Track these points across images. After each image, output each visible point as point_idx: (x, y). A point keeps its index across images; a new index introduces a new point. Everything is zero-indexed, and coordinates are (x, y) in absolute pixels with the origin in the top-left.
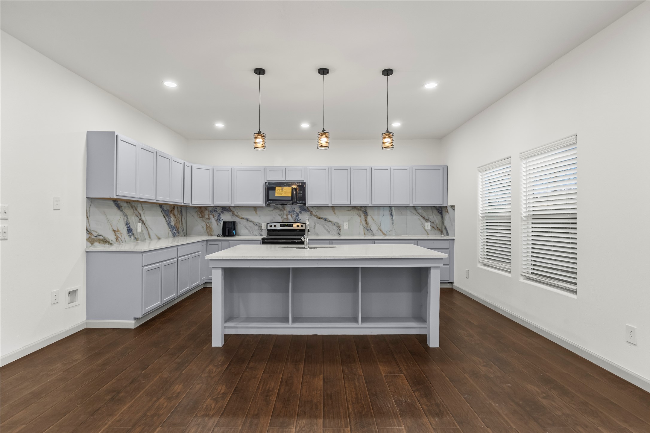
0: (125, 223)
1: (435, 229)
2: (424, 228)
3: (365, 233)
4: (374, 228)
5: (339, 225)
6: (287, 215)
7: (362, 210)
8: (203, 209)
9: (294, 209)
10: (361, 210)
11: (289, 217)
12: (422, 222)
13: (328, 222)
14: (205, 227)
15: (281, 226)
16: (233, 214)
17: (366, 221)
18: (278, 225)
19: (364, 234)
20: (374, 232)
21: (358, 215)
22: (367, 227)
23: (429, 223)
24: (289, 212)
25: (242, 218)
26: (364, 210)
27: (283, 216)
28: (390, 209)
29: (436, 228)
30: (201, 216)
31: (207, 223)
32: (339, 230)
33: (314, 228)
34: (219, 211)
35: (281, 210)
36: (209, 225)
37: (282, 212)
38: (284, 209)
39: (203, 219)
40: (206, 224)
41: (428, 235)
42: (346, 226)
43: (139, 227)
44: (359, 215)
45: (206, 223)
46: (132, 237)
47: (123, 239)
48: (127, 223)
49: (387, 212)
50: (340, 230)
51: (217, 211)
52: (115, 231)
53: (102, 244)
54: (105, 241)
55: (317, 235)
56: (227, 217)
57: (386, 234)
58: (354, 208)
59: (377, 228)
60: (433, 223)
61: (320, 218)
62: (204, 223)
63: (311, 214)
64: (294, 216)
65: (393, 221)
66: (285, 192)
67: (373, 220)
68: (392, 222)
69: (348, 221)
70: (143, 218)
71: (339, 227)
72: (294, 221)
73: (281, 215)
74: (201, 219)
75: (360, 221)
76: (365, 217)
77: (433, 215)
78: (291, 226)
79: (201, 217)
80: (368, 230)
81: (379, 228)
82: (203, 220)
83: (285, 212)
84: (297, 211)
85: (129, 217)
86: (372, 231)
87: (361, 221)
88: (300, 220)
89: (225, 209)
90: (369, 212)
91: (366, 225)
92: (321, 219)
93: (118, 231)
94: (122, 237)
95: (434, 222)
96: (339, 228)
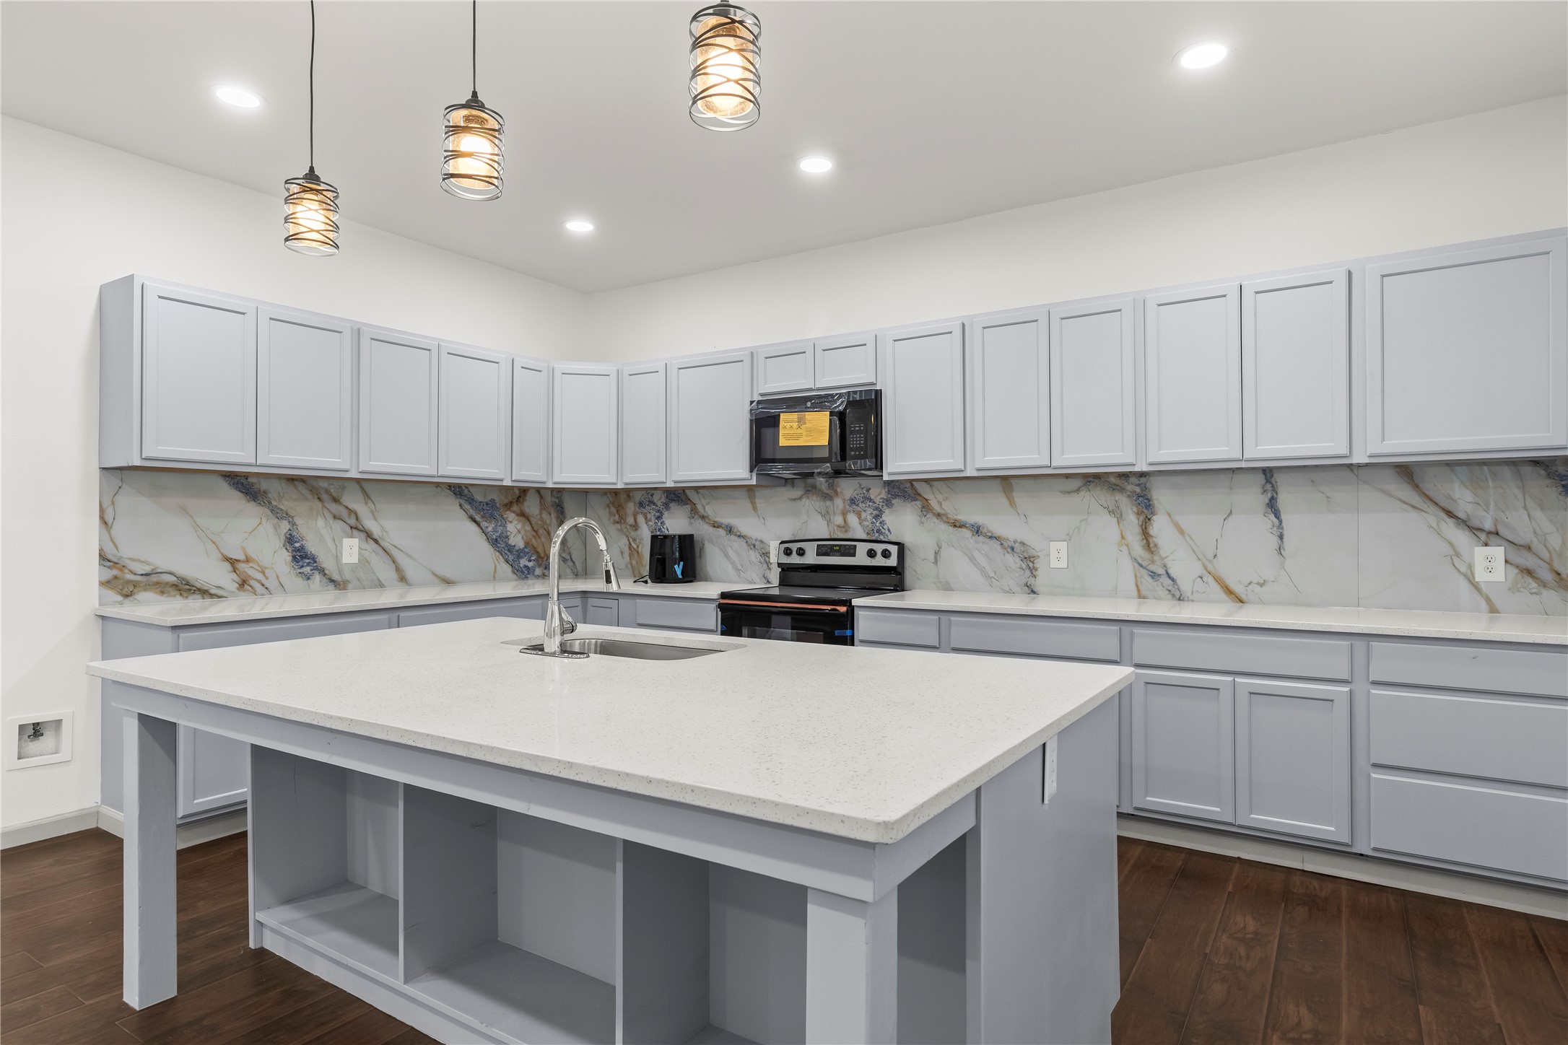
0: (283, 538)
1: (1544, 584)
2: (1470, 579)
3: (1142, 588)
4: (1184, 567)
5: (1032, 552)
6: (844, 514)
7: (1130, 487)
8: (623, 496)
9: (868, 490)
10: (1122, 490)
11: (853, 519)
12: (1451, 544)
13: (987, 540)
14: (626, 550)
15: (821, 552)
16: (694, 513)
17: (1146, 535)
18: (811, 549)
19: (1135, 593)
20: (1185, 585)
21: (1111, 512)
22: (1153, 562)
23: (1498, 552)
24: (853, 501)
25: (716, 526)
26: (1138, 490)
27: (832, 518)
28: (1268, 481)
29: (1547, 576)
30: (617, 517)
31: (631, 540)
32: (1028, 573)
33: (936, 562)
34: (659, 504)
35: (827, 497)
36: (635, 546)
37: (828, 503)
38: (836, 493)
39: (623, 526)
40: (630, 544)
41: (1493, 610)
42: (1056, 556)
43: (351, 550)
44: (1116, 512)
45: (628, 540)
46: (317, 577)
47: (271, 583)
48: (290, 540)
49: (1252, 497)
50: (1033, 571)
51: (654, 504)
52: (233, 562)
53: (174, 596)
54: (188, 587)
55: (947, 587)
56: (676, 524)
57: (1243, 597)
58: (1093, 480)
59: (1199, 570)
60: (1529, 548)
61: (957, 525)
62: (625, 540)
63: (926, 508)
64: (868, 515)
65: (1281, 537)
66: (809, 431)
67: (1182, 532)
68: (1274, 541)
69: (1068, 538)
70: (370, 524)
71: (1030, 561)
72: (868, 534)
73: (826, 515)
74: (618, 526)
75: (1119, 538)
76: (1142, 518)
77: (1530, 502)
78: (851, 552)
79: (617, 522)
80: (1154, 575)
81: (1210, 567)
82: (621, 530)
83: (839, 502)
84: (878, 500)
85: (298, 521)
86: (1173, 580)
87: (1123, 537)
88: (887, 532)
89: (677, 496)
90: (1162, 496)
91: (1146, 555)
92: (961, 527)
93: (247, 560)
94: (267, 578)
95: (1536, 545)
96: (1031, 565)
